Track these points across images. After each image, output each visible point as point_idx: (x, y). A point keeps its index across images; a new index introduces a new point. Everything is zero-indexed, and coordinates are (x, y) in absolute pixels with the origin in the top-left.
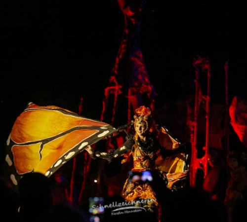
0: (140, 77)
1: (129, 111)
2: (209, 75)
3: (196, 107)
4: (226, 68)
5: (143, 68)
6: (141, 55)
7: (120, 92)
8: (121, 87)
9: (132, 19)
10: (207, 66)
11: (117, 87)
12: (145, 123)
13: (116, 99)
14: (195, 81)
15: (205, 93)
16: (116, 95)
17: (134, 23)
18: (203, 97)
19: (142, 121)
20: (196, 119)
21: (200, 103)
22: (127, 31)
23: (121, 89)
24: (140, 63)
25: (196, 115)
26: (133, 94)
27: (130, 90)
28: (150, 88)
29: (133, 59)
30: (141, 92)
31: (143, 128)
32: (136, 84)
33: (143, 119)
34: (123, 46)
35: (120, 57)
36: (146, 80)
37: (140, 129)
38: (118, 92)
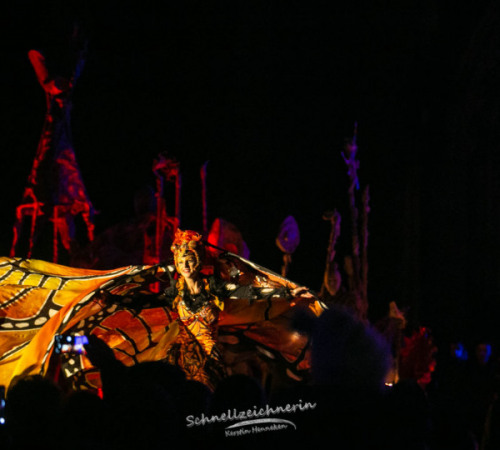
0: (71, 189)
1: (56, 241)
2: (178, 186)
3: (158, 236)
4: (203, 175)
5: (76, 175)
6: (72, 156)
7: (40, 213)
8: (41, 204)
9: (58, 100)
10: (174, 172)
11: (35, 205)
12: (194, 254)
13: (34, 224)
14: (157, 195)
15: (171, 214)
16: (34, 217)
17: (61, 105)
18: (170, 220)
19: (187, 251)
20: (157, 253)
21: (163, 229)
22: (50, 119)
23: (42, 208)
24: (71, 168)
25: (158, 247)
26: (61, 215)
27: (56, 209)
28: (87, 206)
29: (60, 161)
30: (73, 212)
31: (191, 264)
32: (66, 200)
33: (188, 247)
34: (45, 142)
35: (41, 157)
36: (81, 193)
37: (187, 266)
38: (37, 212)
